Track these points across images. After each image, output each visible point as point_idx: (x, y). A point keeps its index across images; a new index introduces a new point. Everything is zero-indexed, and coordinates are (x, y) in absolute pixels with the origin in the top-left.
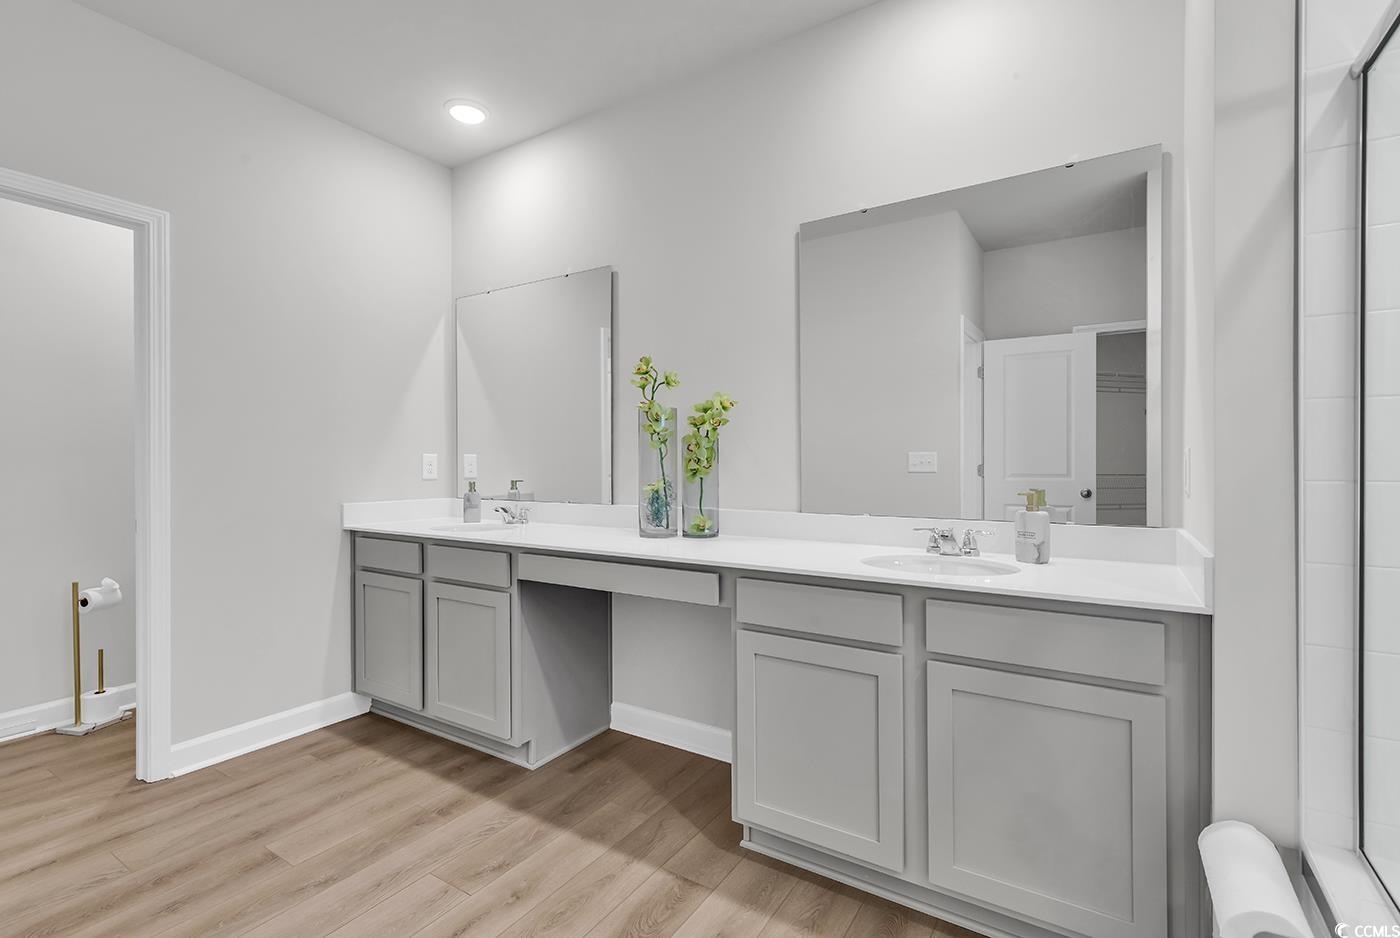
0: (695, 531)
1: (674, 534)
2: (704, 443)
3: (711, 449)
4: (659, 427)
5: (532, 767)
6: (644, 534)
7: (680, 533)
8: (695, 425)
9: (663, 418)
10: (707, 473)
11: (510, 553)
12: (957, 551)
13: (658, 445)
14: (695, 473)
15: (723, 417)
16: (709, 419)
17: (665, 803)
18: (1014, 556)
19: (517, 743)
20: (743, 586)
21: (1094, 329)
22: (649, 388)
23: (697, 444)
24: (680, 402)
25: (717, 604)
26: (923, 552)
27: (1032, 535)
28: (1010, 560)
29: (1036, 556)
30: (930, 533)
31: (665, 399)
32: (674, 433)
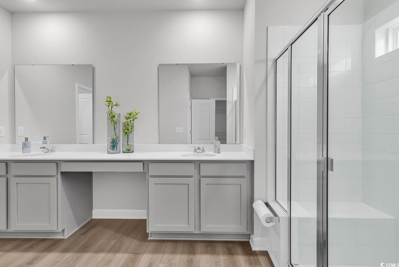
0: (127, 151)
1: (120, 152)
2: (130, 124)
3: (132, 126)
4: (115, 119)
5: (66, 238)
6: (109, 153)
7: (121, 152)
8: (127, 119)
9: (116, 116)
10: (131, 133)
11: (57, 163)
12: (201, 151)
13: (113, 124)
14: (126, 134)
15: (136, 117)
16: (131, 117)
17: (120, 235)
18: (213, 152)
19: (60, 230)
20: (151, 165)
21: (215, 99)
22: (110, 107)
23: (128, 125)
24: (121, 112)
25: (142, 171)
26: (192, 153)
27: (217, 147)
28: (213, 153)
29: (218, 151)
30: (194, 148)
31: (116, 110)
32: (119, 121)
